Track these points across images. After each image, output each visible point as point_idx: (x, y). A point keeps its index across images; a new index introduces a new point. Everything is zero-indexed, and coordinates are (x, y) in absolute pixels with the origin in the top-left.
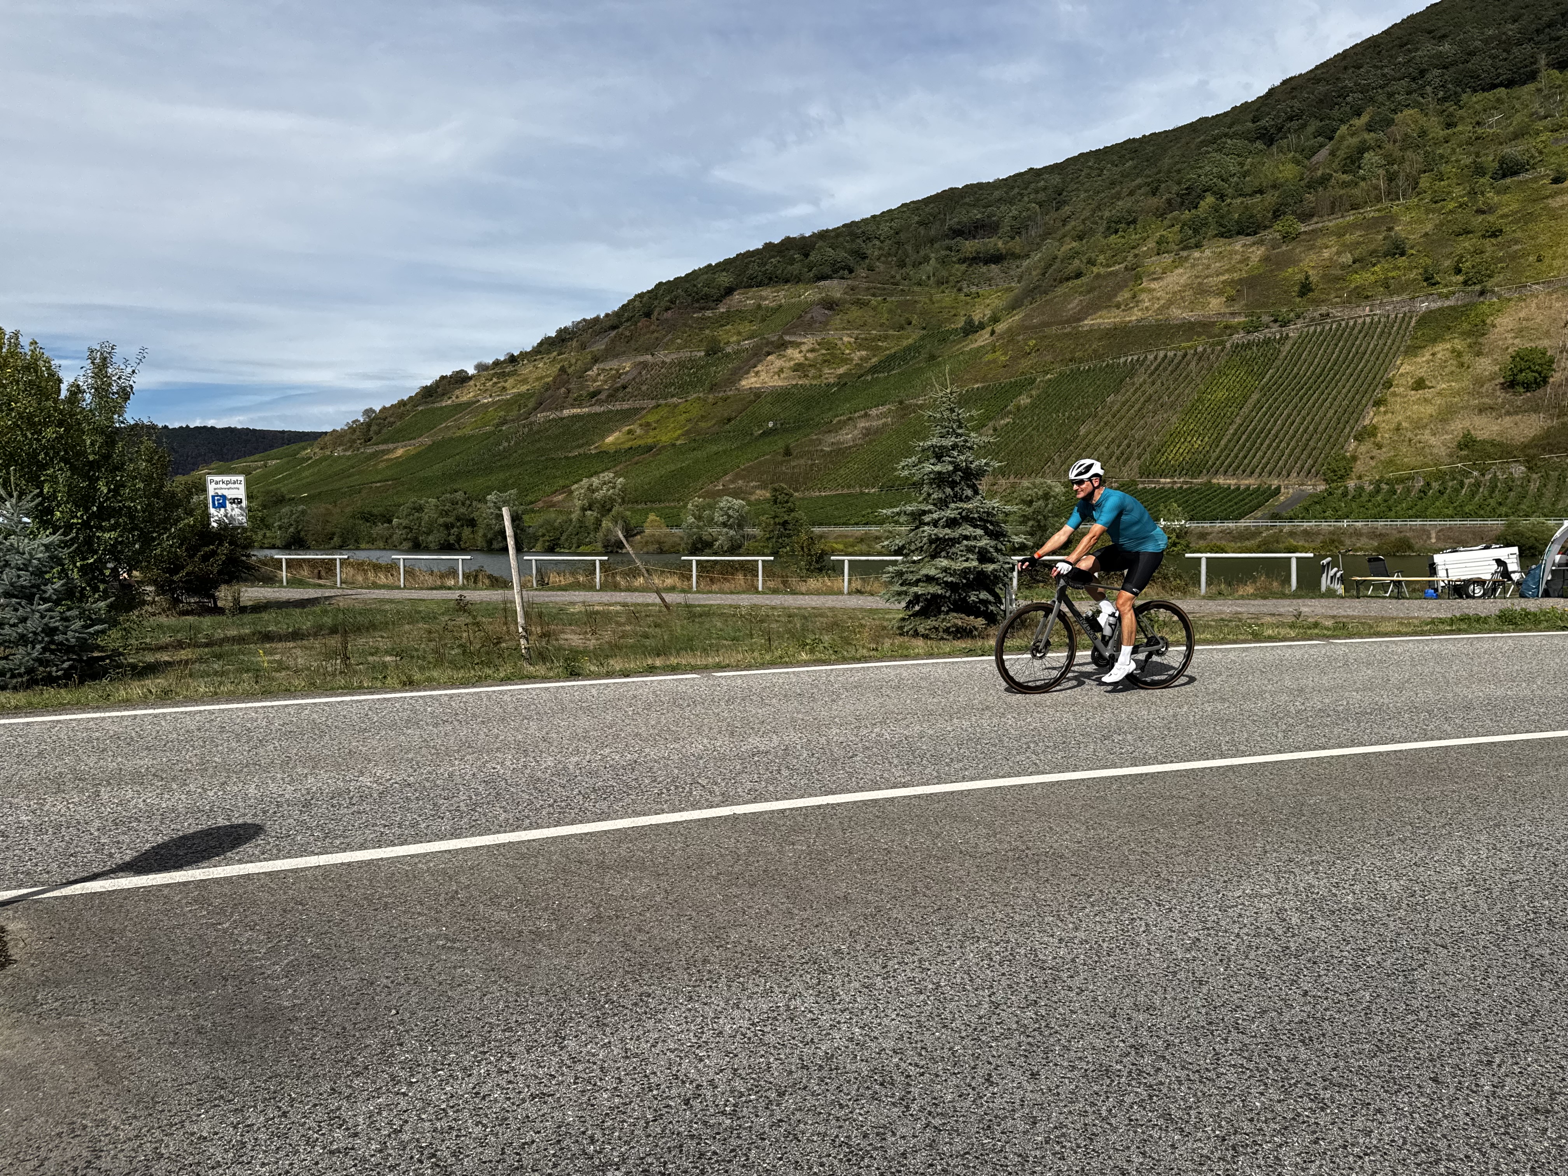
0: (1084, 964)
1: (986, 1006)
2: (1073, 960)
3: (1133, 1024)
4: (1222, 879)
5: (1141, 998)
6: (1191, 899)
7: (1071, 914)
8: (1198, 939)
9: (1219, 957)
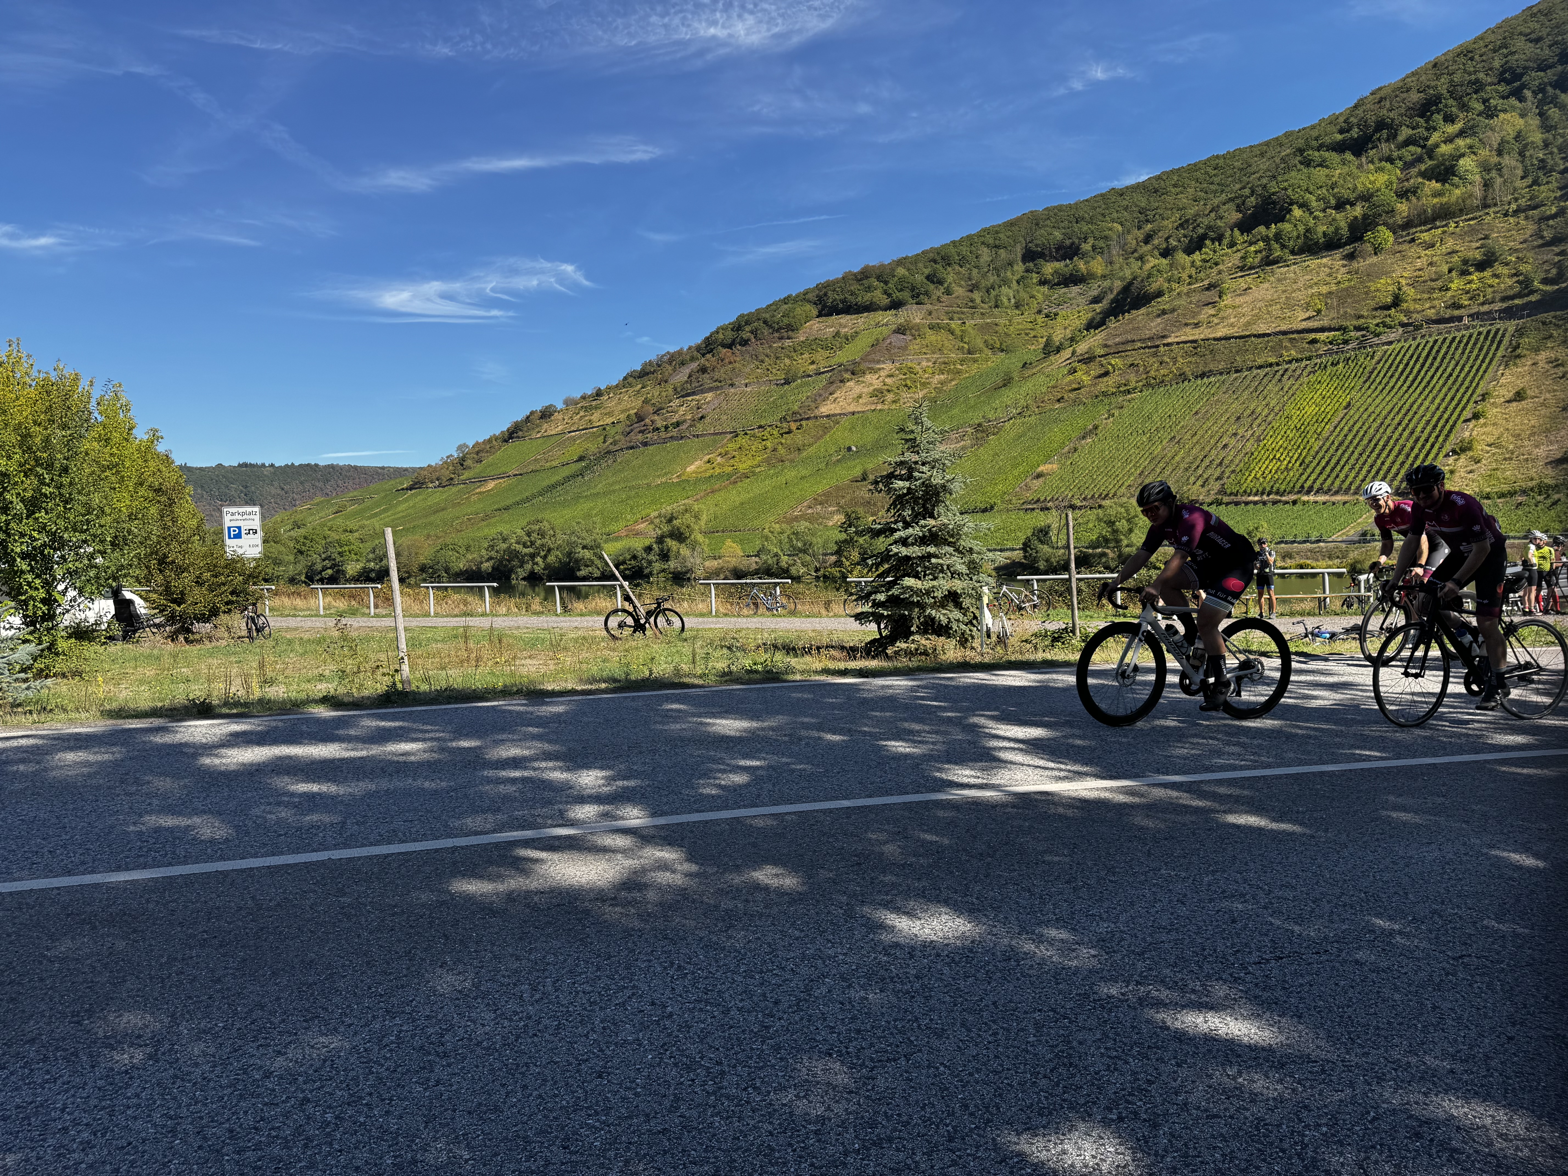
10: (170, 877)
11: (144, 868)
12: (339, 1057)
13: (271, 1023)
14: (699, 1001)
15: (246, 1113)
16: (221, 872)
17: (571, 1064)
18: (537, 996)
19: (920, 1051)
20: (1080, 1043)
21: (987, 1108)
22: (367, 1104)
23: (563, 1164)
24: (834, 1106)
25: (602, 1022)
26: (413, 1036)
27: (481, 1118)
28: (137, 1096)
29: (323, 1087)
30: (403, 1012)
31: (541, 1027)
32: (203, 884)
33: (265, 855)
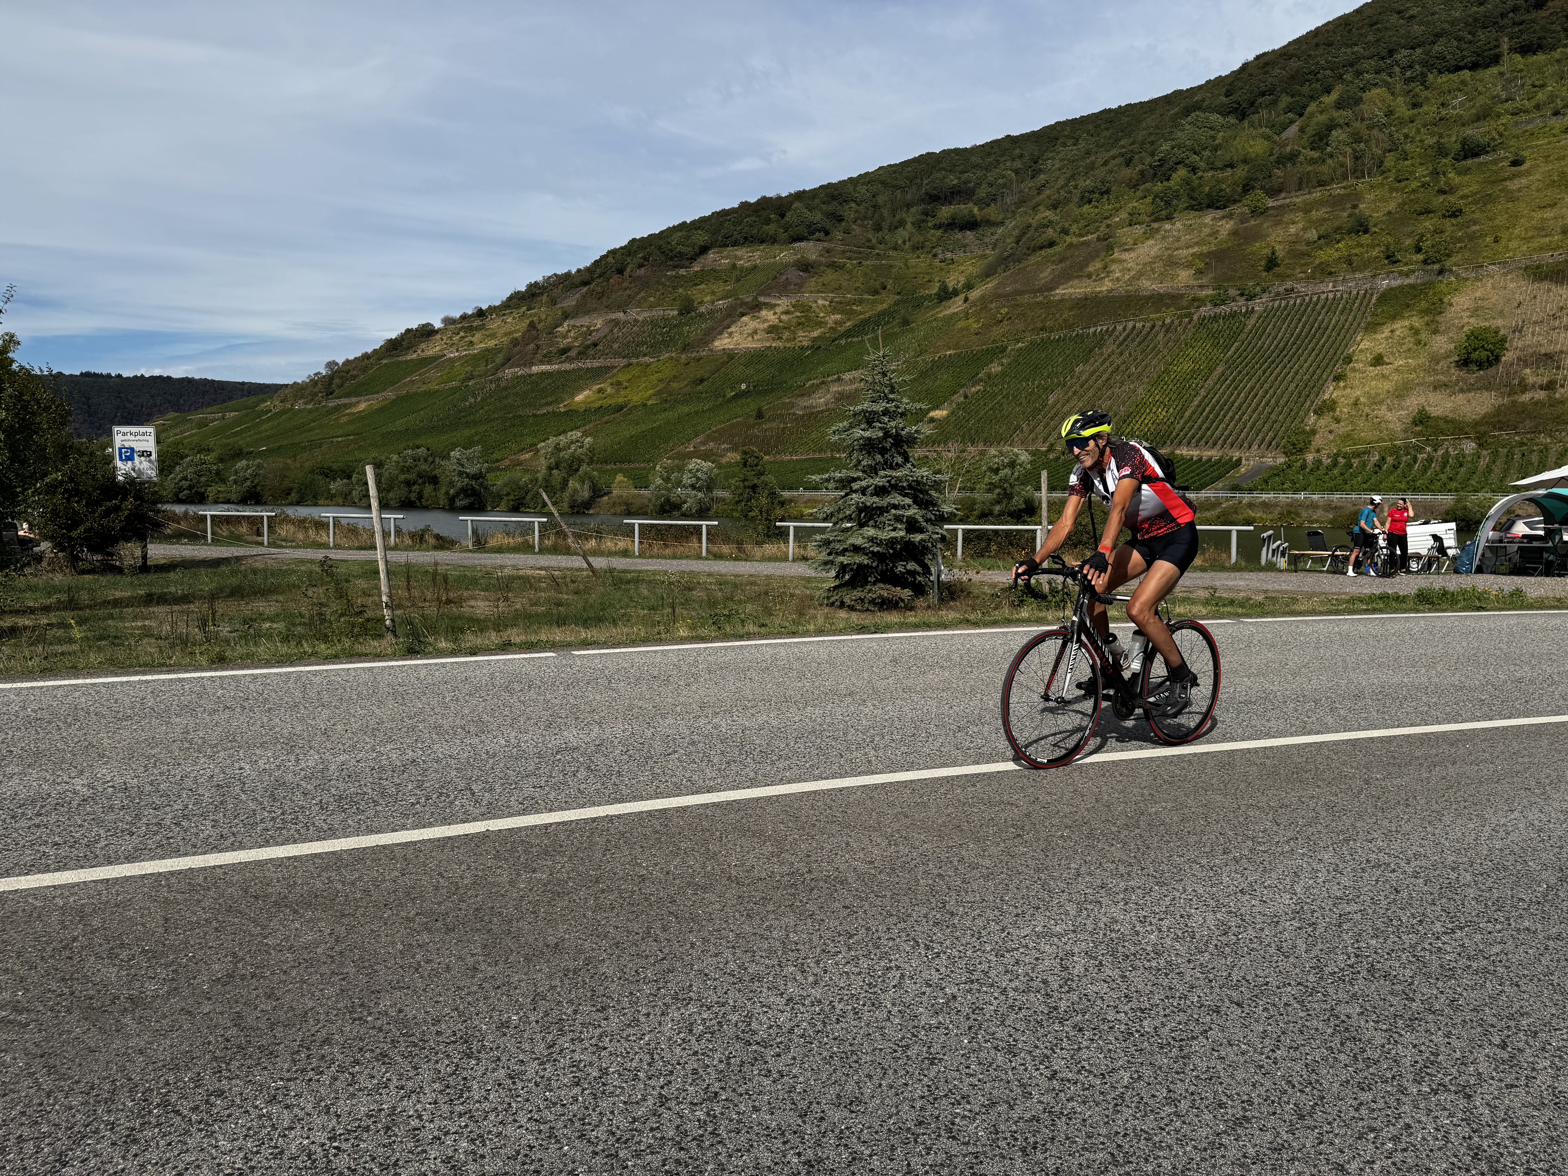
0: (802, 1036)
1: (650, 1102)
2: (791, 1031)
3: (824, 1125)
4: (1015, 911)
5: (850, 1087)
6: (968, 938)
7: (818, 962)
8: (954, 997)
9: (970, 1022)
10: (333, 853)
11: (295, 842)
12: (662, 1050)
13: (565, 1014)
14: (972, 982)
15: (612, 1112)
16: (384, 847)
17: (896, 1051)
18: (811, 979)
19: (1211, 1029)
20: (1349, 1017)
21: (1311, 1083)
22: (726, 1100)
23: (965, 1156)
24: (1172, 1087)
25: (894, 1005)
26: (722, 1026)
27: (852, 1112)
28: (486, 1098)
29: (670, 1082)
30: (691, 999)
31: (838, 1011)
32: (373, 860)
33: (415, 827)
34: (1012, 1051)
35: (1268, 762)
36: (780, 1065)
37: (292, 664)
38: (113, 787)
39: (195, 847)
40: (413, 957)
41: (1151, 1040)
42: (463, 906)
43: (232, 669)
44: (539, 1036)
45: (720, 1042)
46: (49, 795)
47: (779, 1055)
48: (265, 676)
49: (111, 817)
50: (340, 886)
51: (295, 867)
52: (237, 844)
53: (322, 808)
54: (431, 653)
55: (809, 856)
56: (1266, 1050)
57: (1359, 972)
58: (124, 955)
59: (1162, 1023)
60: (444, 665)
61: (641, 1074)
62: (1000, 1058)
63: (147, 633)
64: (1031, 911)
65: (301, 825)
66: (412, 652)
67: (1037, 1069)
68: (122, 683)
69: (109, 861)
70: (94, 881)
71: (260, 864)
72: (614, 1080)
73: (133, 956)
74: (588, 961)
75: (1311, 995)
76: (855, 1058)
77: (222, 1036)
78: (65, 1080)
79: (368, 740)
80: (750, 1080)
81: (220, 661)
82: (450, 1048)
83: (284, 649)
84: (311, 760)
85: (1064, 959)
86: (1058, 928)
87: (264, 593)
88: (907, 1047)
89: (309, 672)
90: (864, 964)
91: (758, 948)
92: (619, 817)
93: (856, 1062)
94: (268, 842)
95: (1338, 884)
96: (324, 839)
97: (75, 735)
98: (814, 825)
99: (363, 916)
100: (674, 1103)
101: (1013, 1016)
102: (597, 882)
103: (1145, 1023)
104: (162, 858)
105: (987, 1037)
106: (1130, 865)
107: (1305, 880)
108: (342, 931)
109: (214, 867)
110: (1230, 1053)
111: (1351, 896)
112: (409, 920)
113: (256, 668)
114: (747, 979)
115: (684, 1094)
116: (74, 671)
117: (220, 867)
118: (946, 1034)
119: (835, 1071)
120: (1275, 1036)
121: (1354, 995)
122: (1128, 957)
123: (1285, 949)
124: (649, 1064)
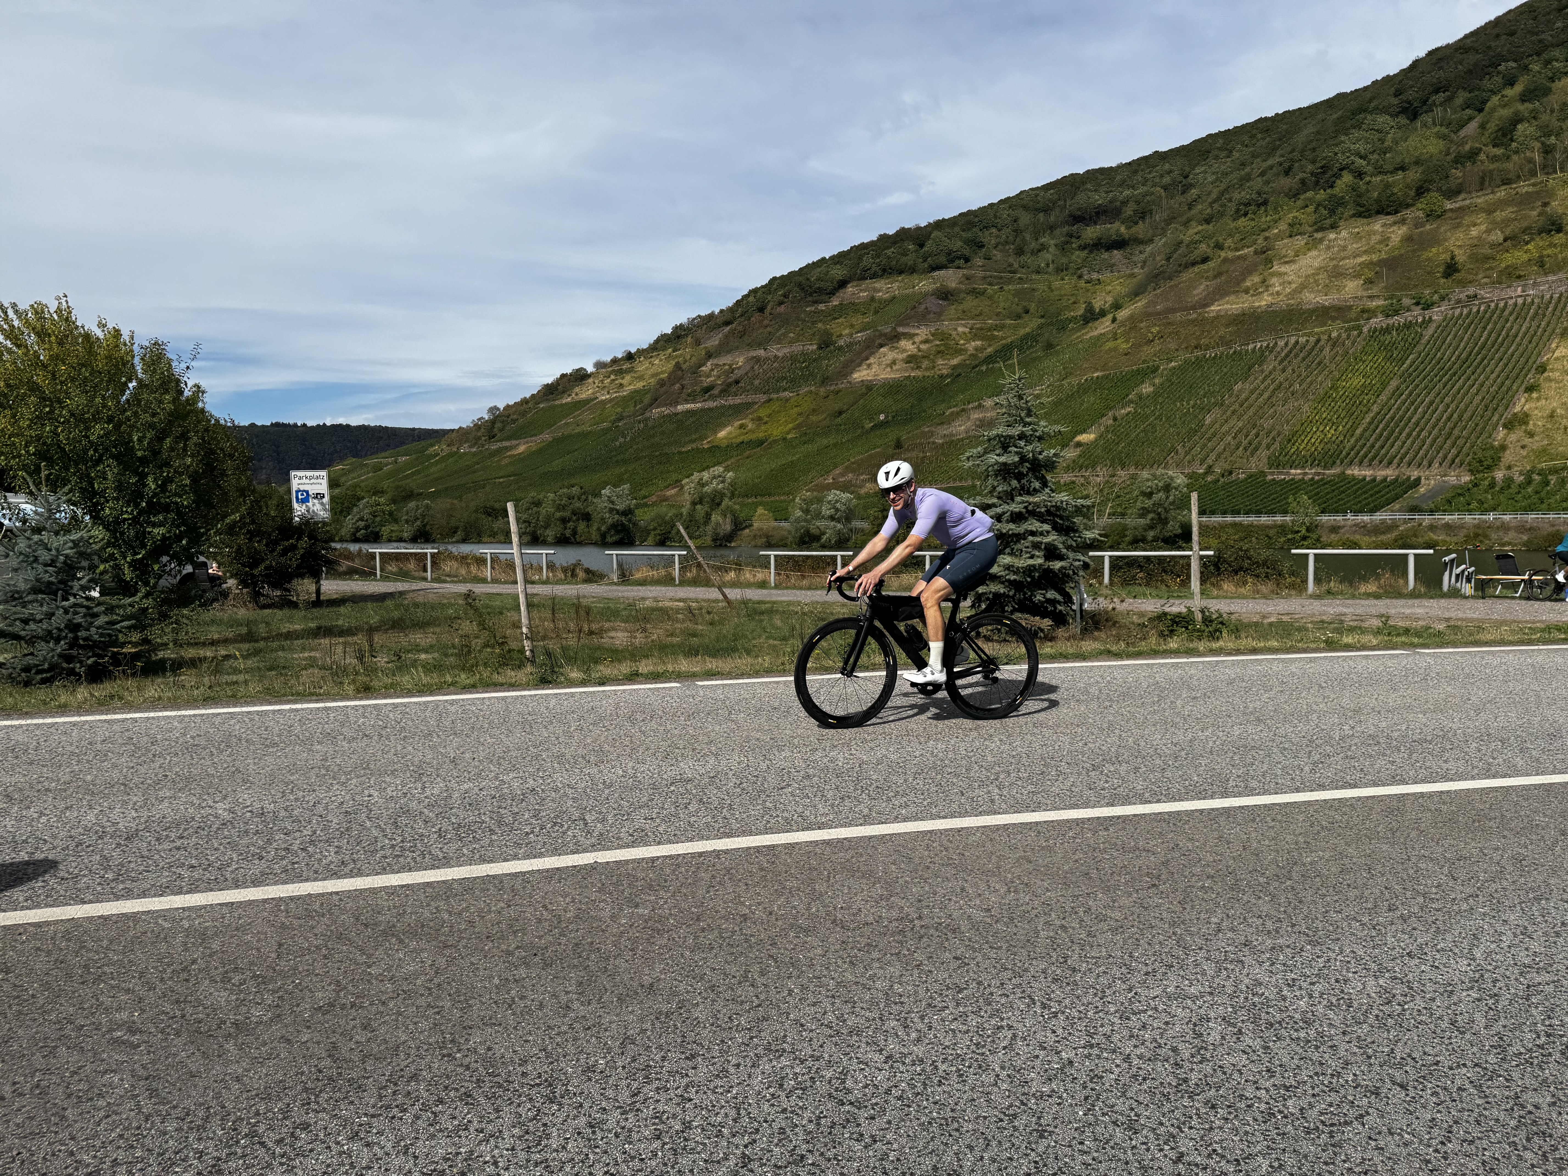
0: (900, 1098)
1: (731, 1162)
2: (888, 1092)
4: (1145, 969)
6: (1090, 998)
7: (922, 1018)
8: (1071, 1063)
9: (1087, 1092)
10: (443, 882)
11: (410, 870)
12: (750, 1105)
13: (653, 1060)
14: (1092, 1046)
16: (493, 877)
17: (1001, 1120)
18: (914, 1035)
19: (1368, 1113)
22: (813, 1164)
25: (1003, 1068)
26: (814, 1082)
28: (563, 1147)
29: (755, 1141)
30: (784, 1051)
32: (482, 890)
33: (527, 857)
34: (1132, 1128)
35: (1444, 808)
36: (873, 1128)
37: (431, 694)
38: (250, 811)
39: (316, 872)
40: (508, 993)
41: (1297, 1123)
42: (563, 940)
43: (376, 698)
44: (624, 1082)
45: (811, 1099)
46: (193, 818)
47: (873, 1118)
48: (404, 705)
49: (245, 841)
50: (446, 917)
51: (407, 895)
52: (355, 871)
53: (440, 836)
54: (562, 683)
55: (920, 901)
56: (1434, 1142)
57: (1550, 1055)
58: (236, 979)
59: (1310, 1104)
60: (572, 695)
61: (725, 1131)
62: (1119, 1135)
63: (312, 663)
64: (1163, 970)
65: (418, 853)
66: (544, 682)
67: (1161, 1150)
68: (274, 711)
69: (237, 885)
70: (220, 904)
71: (373, 891)
72: (696, 1135)
73: (245, 980)
74: (681, 1006)
75: (1491, 1079)
76: (956, 1125)
77: (316, 1066)
78: (164, 1104)
79: (492, 768)
80: (839, 1143)
81: (366, 691)
82: (533, 1092)
83: (425, 680)
84: (436, 789)
85: (1198, 1025)
86: (1192, 990)
87: (421, 625)
88: (1015, 1116)
89: (446, 701)
90: (973, 1021)
91: (860, 999)
92: (726, 852)
93: (957, 1130)
94: (385, 869)
95: (1527, 949)
96: (438, 868)
97: (225, 761)
98: (928, 868)
99: (464, 947)
100: (757, 1164)
101: (1136, 1087)
102: (698, 920)
103: (1290, 1103)
104: (285, 883)
105: (1106, 1110)
106: (1279, 920)
107: (1486, 944)
108: (442, 962)
109: (331, 894)
110: (1390, 1143)
111: (1542, 964)
112: (509, 953)
113: (398, 697)
114: (845, 1031)
115: (768, 1155)
116: (234, 699)
117: (337, 893)
118: (1059, 1104)
119: (932, 1139)
120: (1445, 1125)
121: (1545, 1080)
122: (1272, 1025)
123: (1460, 1024)
124: (735, 1120)
